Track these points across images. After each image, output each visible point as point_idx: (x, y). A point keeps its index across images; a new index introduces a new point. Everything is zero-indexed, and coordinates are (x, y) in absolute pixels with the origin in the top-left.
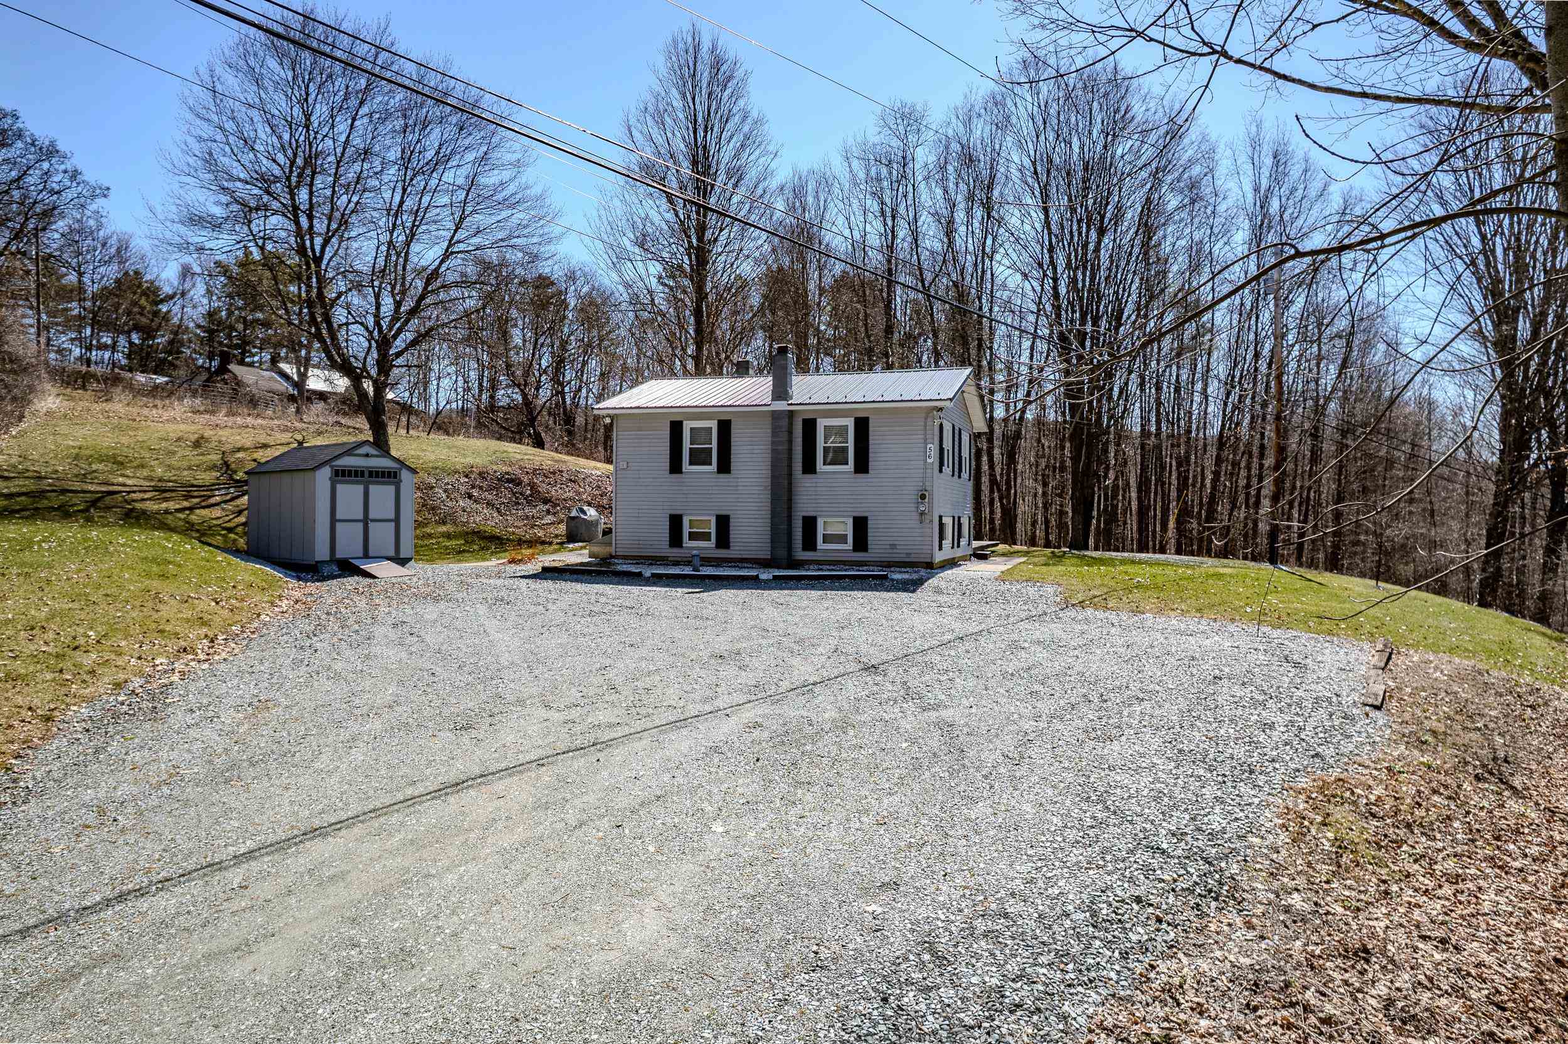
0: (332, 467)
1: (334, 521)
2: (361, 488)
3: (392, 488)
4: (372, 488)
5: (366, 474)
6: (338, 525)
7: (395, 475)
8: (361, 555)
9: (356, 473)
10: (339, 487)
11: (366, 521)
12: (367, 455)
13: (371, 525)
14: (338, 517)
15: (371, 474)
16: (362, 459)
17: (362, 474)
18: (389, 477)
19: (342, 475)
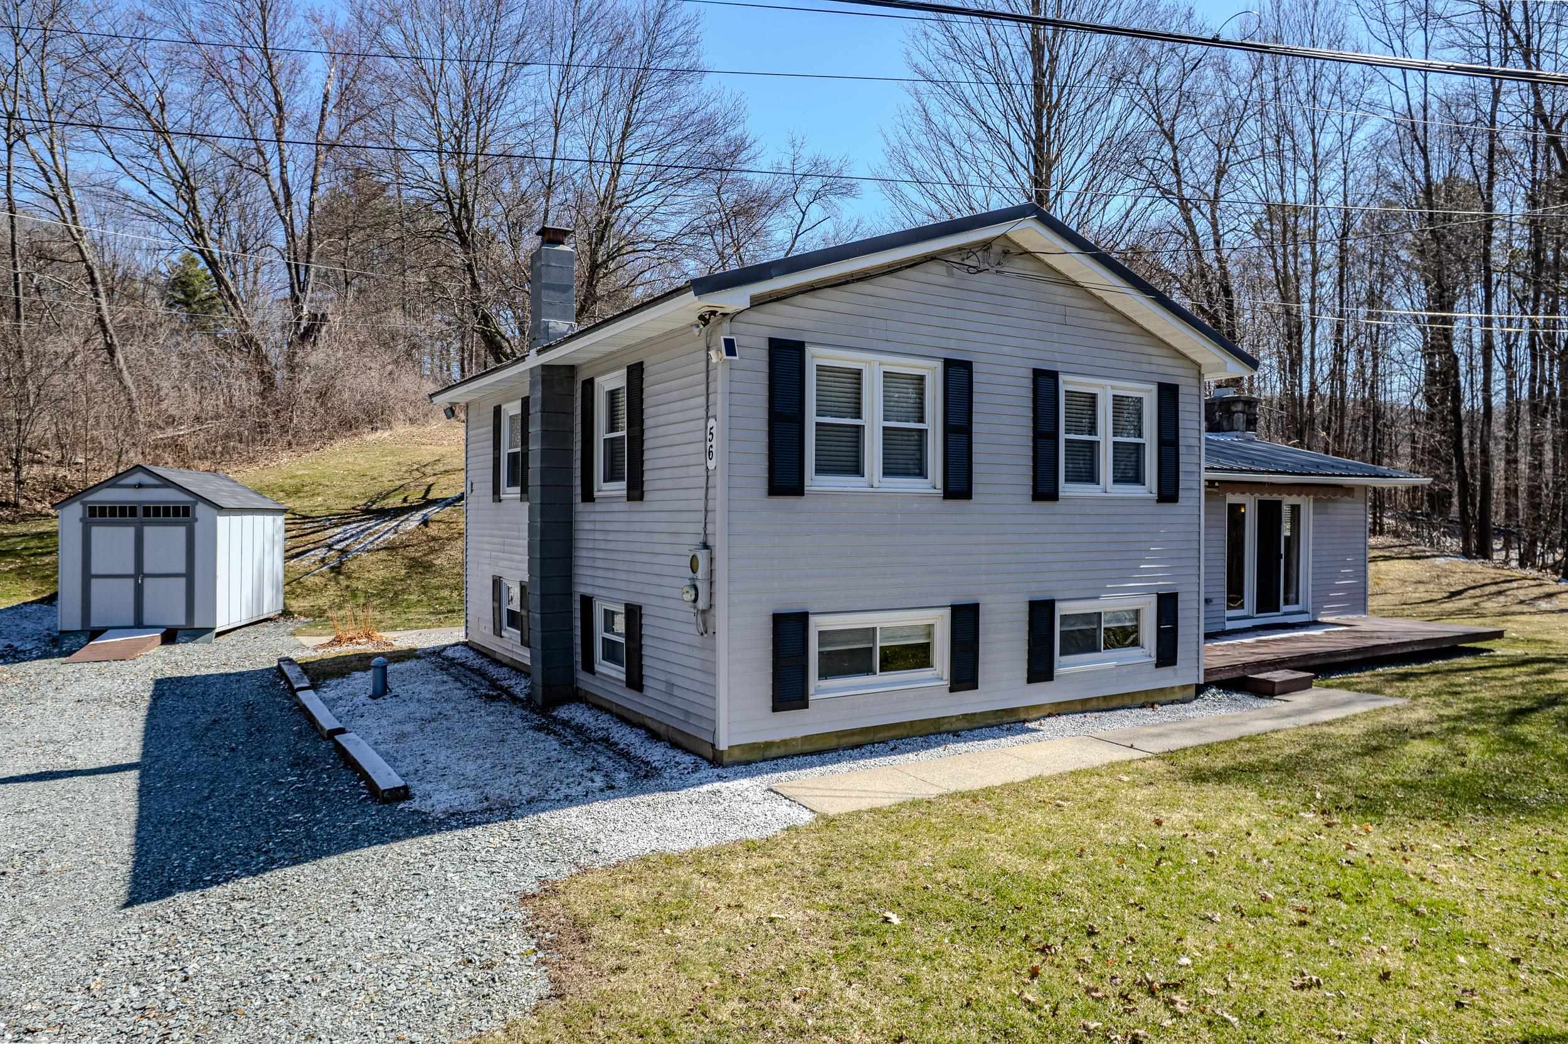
0: (84, 504)
1: (87, 576)
2: (130, 531)
3: (181, 531)
4: (147, 530)
5: (140, 512)
6: (94, 582)
7: (186, 511)
8: (132, 624)
9: (123, 511)
10: (96, 531)
11: (139, 574)
12: (140, 486)
13: (149, 584)
14: (94, 571)
15: (146, 511)
16: (131, 491)
17: (133, 511)
18: (176, 513)
19: (98, 514)
